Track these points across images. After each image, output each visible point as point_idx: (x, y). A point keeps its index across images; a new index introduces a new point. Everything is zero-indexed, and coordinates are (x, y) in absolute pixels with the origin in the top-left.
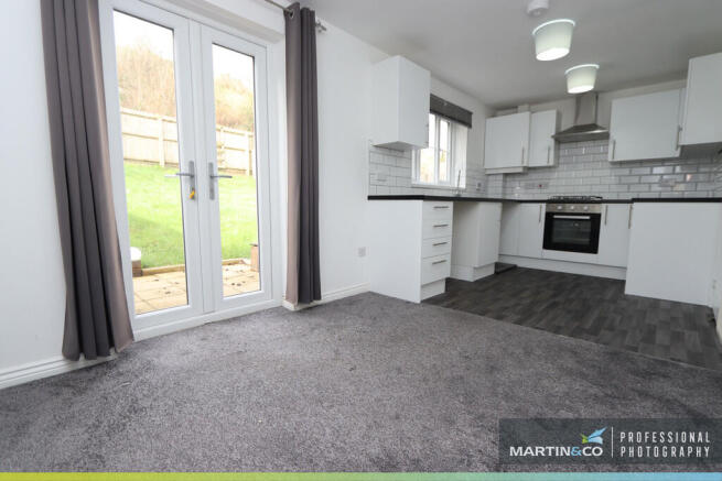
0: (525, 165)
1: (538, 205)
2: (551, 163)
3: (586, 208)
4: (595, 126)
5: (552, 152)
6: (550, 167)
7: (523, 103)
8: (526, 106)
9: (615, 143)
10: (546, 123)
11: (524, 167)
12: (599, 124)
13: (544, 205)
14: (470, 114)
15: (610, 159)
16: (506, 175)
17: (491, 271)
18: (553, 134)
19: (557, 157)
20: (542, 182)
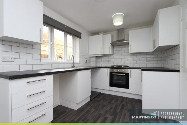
0: (102, 53)
1: (107, 69)
2: (111, 53)
3: (123, 71)
4: (124, 40)
5: (111, 49)
6: (111, 55)
7: (101, 32)
8: (102, 33)
9: (131, 46)
10: (108, 39)
11: (102, 54)
12: (125, 39)
13: (109, 69)
14: (81, 33)
15: (130, 52)
16: (97, 57)
17: (89, 100)
18: (111, 42)
19: (113, 51)
20: (109, 60)
